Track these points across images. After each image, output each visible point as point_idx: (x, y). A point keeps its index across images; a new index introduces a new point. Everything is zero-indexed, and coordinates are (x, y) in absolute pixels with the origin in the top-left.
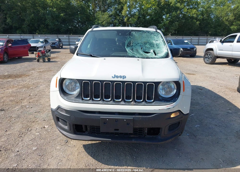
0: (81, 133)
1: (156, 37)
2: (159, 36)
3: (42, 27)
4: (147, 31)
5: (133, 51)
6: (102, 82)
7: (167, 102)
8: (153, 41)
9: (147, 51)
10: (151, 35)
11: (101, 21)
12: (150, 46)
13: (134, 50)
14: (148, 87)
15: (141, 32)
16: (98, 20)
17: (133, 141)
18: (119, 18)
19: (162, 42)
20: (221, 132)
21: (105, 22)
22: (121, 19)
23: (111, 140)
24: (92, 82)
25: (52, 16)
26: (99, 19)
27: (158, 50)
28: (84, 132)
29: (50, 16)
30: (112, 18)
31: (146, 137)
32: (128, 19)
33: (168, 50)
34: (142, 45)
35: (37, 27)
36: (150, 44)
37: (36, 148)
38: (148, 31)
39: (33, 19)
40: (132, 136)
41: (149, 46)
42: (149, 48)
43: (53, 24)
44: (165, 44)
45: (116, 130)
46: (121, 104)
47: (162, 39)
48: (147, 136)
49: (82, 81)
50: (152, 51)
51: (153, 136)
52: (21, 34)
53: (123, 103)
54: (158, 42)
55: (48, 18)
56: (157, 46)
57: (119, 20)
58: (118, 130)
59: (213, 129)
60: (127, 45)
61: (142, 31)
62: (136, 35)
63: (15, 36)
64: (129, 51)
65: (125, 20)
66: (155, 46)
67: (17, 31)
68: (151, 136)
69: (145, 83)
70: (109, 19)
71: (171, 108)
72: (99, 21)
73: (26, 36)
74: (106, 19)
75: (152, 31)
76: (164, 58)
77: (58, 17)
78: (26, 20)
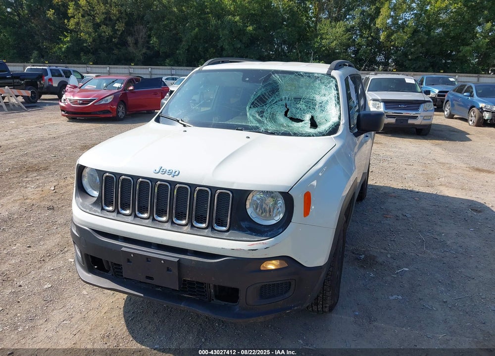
0: (102, 272)
1: (323, 87)
2: (331, 84)
3: (212, 52)
4: (306, 73)
5: (262, 117)
6: (135, 180)
7: (255, 235)
8: (315, 95)
9: (298, 116)
10: (313, 82)
11: (328, 41)
12: (306, 106)
13: (265, 114)
14: (218, 198)
15: (293, 76)
16: (322, 38)
17: (182, 306)
18: (367, 33)
19: (333, 98)
20: (445, 321)
21: (335, 42)
22: (372, 37)
23: (143, 295)
24: (119, 176)
25: (231, 32)
26: (324, 36)
27: (321, 115)
28: (107, 271)
29: (226, 32)
30: (352, 34)
31: (212, 302)
32: (388, 37)
33: (340, 118)
34: (288, 103)
35: (202, 54)
36: (307, 102)
37: (50, 286)
38: (309, 73)
39: (196, 37)
40: (185, 295)
41: (303, 106)
42: (304, 112)
43: (232, 48)
44: (339, 103)
45: (148, 277)
46: (164, 228)
47: (336, 92)
48: (215, 300)
49: (102, 173)
50: (307, 118)
51: (226, 303)
52: (173, 66)
53: (168, 225)
54: (324, 99)
55: (223, 35)
56: (321, 106)
57: (368, 37)
58: (151, 278)
59: (431, 312)
60: (253, 103)
61: (297, 72)
62: (280, 81)
63: (162, 69)
64: (253, 116)
65: (382, 37)
66: (317, 106)
67: (167, 61)
68: (223, 303)
69: (213, 189)
70: (344, 36)
71: (261, 249)
72: (324, 41)
73: (182, 70)
74: (339, 36)
75: (318, 74)
76: (324, 135)
77: (242, 32)
78: (184, 39)
